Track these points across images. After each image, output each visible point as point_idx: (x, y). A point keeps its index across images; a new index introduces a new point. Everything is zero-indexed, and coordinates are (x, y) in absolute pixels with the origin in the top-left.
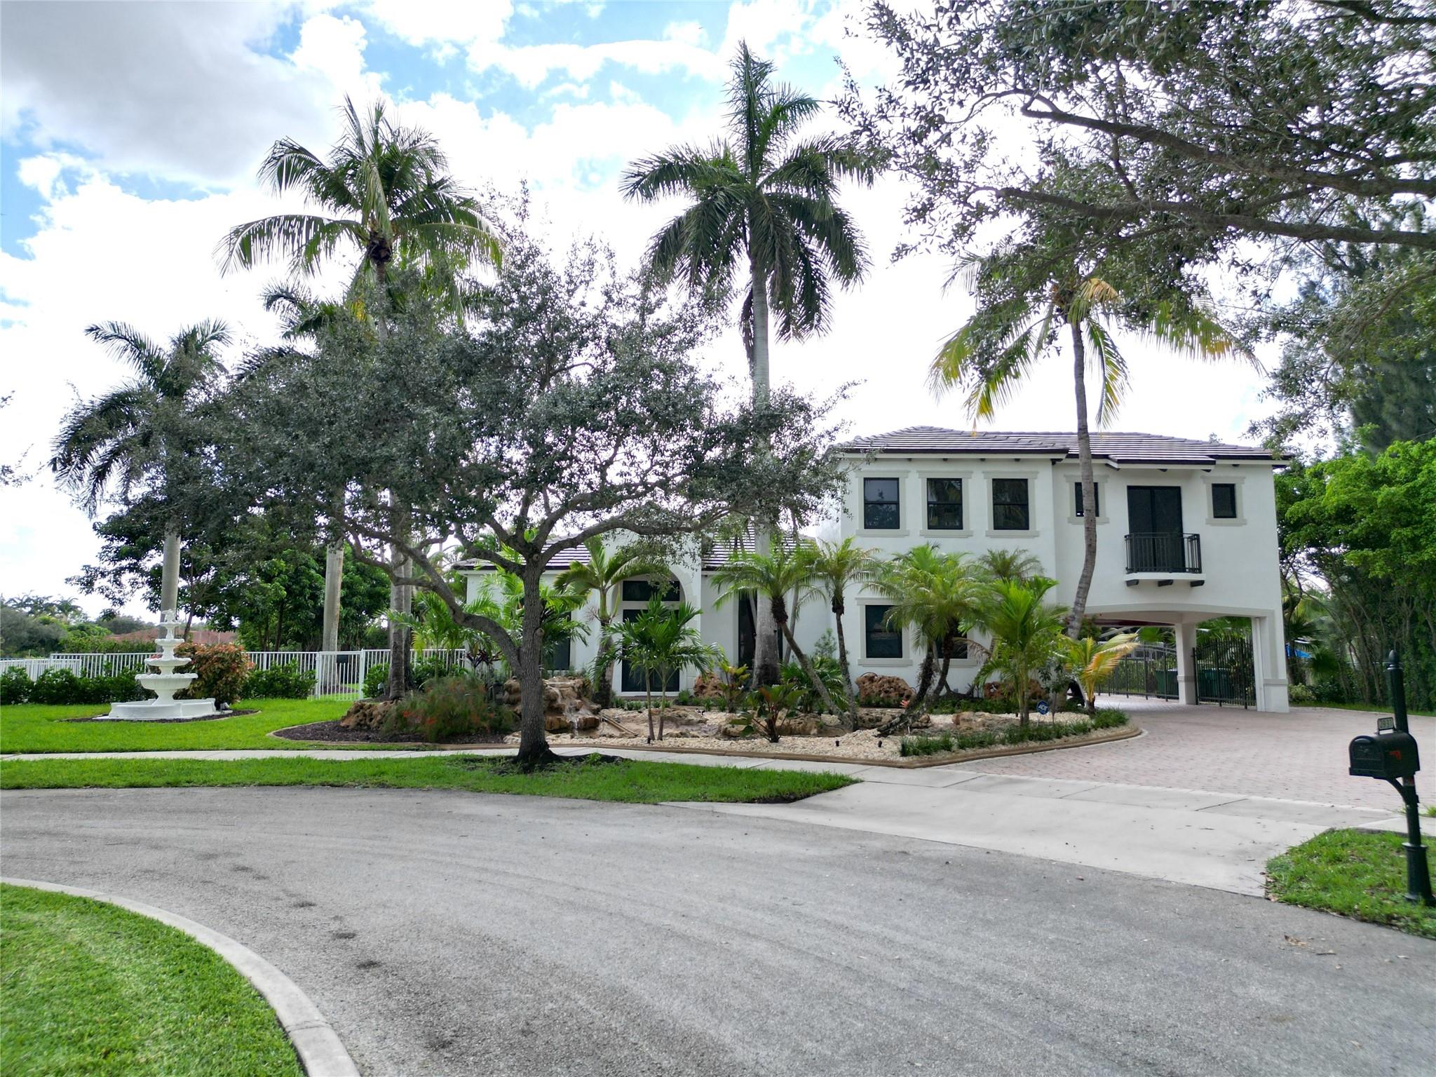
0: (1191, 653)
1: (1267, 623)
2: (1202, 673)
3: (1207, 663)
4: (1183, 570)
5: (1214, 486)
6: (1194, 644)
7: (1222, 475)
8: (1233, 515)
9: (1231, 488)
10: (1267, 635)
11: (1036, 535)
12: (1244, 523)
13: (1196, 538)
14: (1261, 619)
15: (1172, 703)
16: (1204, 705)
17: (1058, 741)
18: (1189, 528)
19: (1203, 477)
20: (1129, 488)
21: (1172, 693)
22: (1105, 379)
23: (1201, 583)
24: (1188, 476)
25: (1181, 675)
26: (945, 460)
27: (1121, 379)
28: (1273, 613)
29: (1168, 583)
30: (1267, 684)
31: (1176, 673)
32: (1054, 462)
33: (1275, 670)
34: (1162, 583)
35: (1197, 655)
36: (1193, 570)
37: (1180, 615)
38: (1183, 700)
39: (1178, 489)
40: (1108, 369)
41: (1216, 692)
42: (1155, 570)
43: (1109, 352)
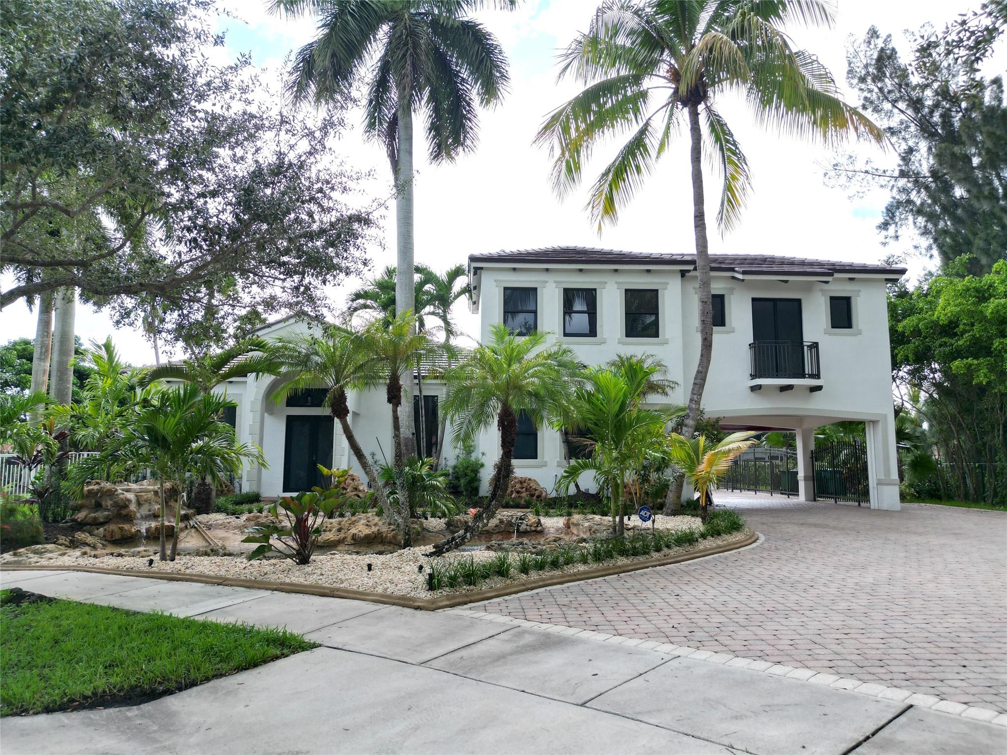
0: (809, 455)
1: (880, 427)
2: (819, 473)
3: (824, 465)
4: (802, 375)
5: (832, 299)
6: (812, 447)
7: (840, 289)
8: (849, 325)
9: (847, 300)
10: (880, 436)
11: (666, 343)
12: (859, 333)
13: (815, 346)
14: (874, 422)
15: (793, 500)
16: (823, 502)
17: (655, 555)
18: (809, 336)
19: (821, 290)
20: (754, 300)
21: (793, 490)
22: (726, 178)
23: (819, 388)
24: (808, 288)
25: (801, 475)
26: (581, 270)
27: (742, 179)
28: (885, 416)
29: (790, 387)
30: (880, 483)
31: (797, 473)
32: (683, 273)
33: (888, 472)
34: (784, 389)
35: (814, 456)
36: (812, 376)
37: (800, 419)
38: (802, 498)
39: (799, 301)
40: (730, 169)
41: (832, 489)
42: (777, 377)
43: (730, 150)
